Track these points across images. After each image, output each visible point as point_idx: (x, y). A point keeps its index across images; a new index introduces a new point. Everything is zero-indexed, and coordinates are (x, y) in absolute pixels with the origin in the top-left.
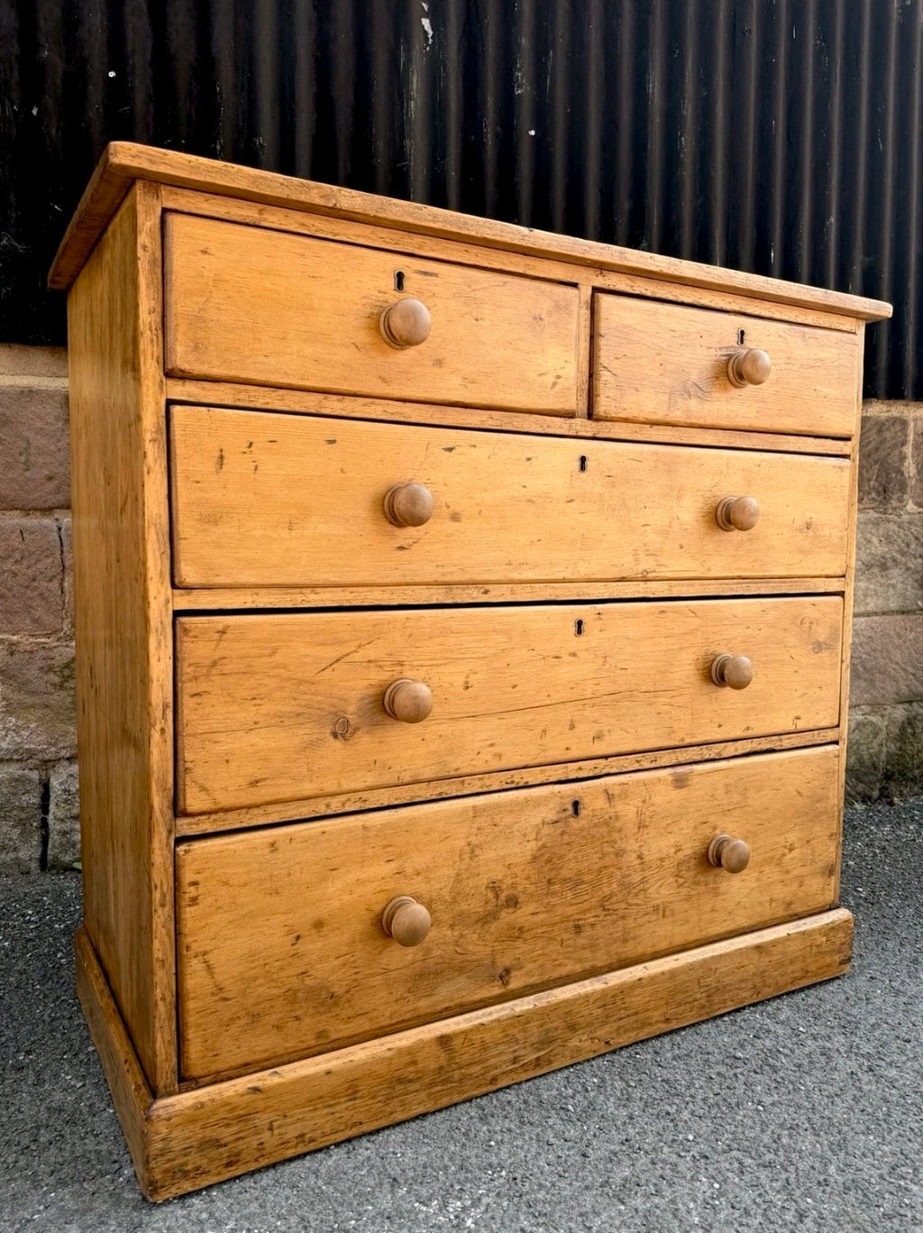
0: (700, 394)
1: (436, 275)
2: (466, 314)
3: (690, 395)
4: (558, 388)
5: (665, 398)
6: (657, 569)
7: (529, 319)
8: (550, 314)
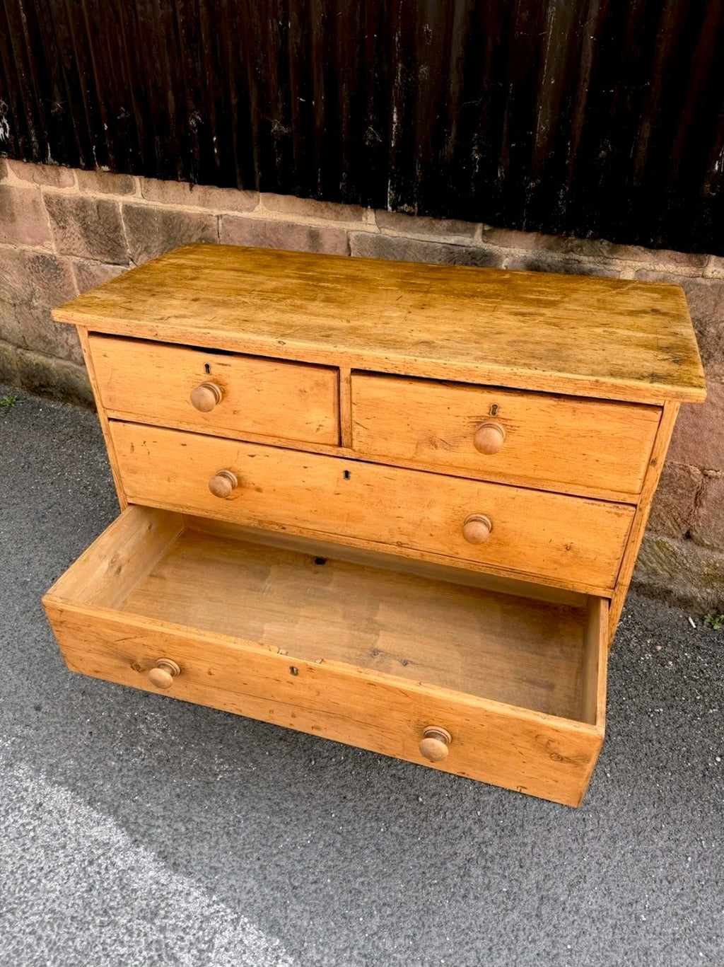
0: (447, 446)
1: (230, 365)
2: (251, 387)
3: (436, 447)
4: (320, 432)
5: (413, 446)
6: (409, 543)
7: (297, 391)
8: (312, 389)
